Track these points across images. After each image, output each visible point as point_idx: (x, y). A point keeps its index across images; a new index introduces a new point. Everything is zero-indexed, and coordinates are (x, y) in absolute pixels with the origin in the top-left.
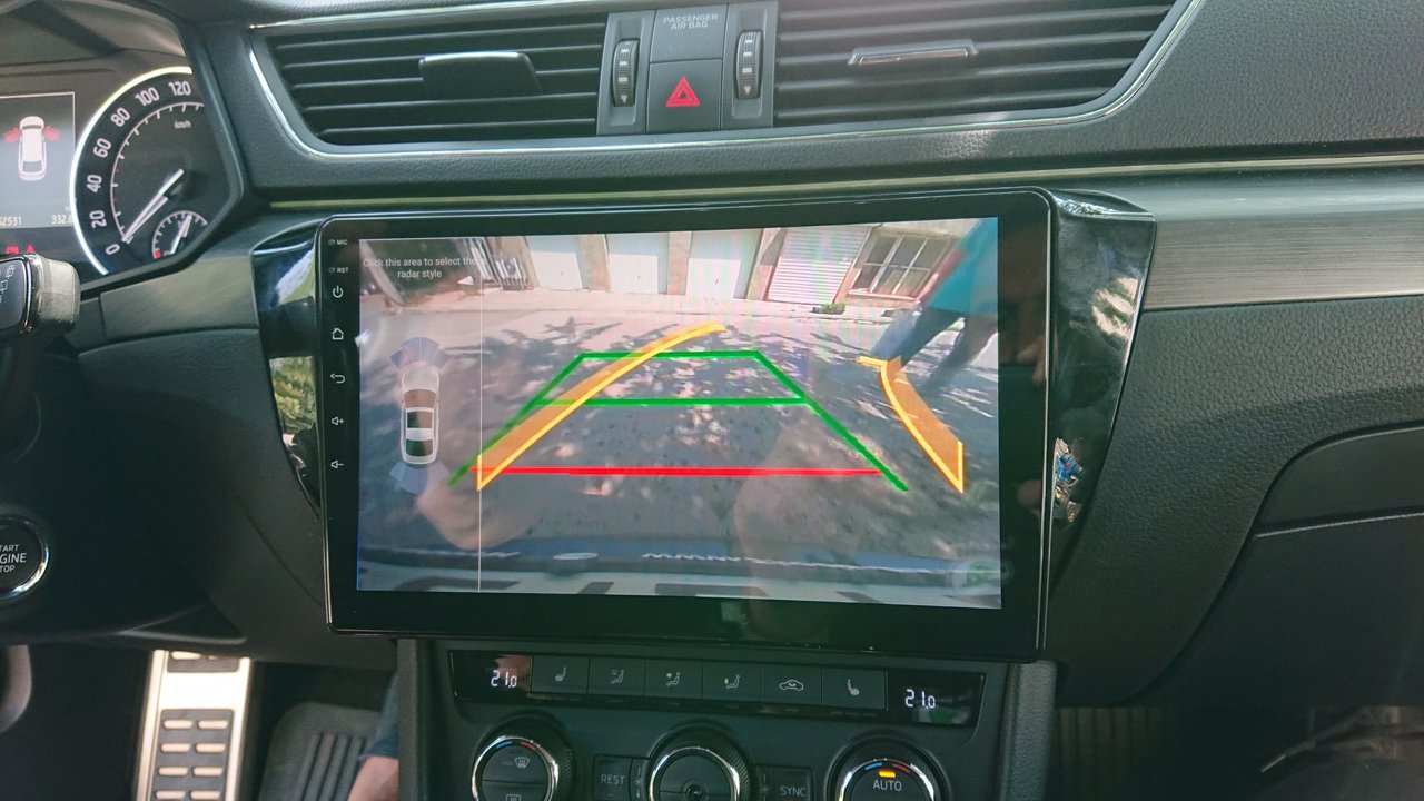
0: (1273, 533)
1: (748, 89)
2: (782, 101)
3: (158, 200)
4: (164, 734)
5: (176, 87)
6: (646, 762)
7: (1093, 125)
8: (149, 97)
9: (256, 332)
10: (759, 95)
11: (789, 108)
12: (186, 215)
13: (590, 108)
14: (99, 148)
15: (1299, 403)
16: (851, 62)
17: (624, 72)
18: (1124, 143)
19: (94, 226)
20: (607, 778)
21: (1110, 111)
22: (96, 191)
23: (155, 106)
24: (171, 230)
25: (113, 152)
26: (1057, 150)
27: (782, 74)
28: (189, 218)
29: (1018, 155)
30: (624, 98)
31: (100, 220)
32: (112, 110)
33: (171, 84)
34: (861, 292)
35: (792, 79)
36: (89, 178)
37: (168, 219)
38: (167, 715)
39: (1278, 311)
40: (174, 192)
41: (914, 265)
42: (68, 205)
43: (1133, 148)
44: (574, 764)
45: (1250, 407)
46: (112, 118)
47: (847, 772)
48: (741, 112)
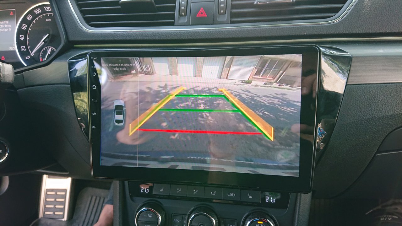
0: (382, 154)
1: (222, 11)
2: (233, 15)
3: (41, 43)
4: (47, 196)
5: (46, 8)
6: (187, 216)
7: (332, 25)
8: (38, 11)
9: (69, 86)
10: (226, 13)
11: (235, 18)
12: (50, 48)
13: (173, 17)
14: (23, 27)
15: (394, 115)
16: (255, 3)
17: (183, 5)
18: (341, 31)
19: (22, 51)
20: (175, 220)
21: (337, 21)
22: (22, 40)
23: (40, 14)
24: (45, 52)
25: (28, 28)
26: (321, 33)
27: (233, 7)
28: (51, 48)
29: (308, 34)
30: (183, 14)
31: (24, 49)
32: (27, 15)
33: (45, 8)
34: (257, 76)
35: (236, 8)
36: (20, 36)
37: (44, 49)
38: (48, 190)
39: (389, 86)
40: (46, 41)
41: (274, 68)
42: (14, 44)
43: (344, 33)
44: (166, 216)
45: (379, 116)
46: (27, 18)
47: (248, 222)
48: (220, 19)
